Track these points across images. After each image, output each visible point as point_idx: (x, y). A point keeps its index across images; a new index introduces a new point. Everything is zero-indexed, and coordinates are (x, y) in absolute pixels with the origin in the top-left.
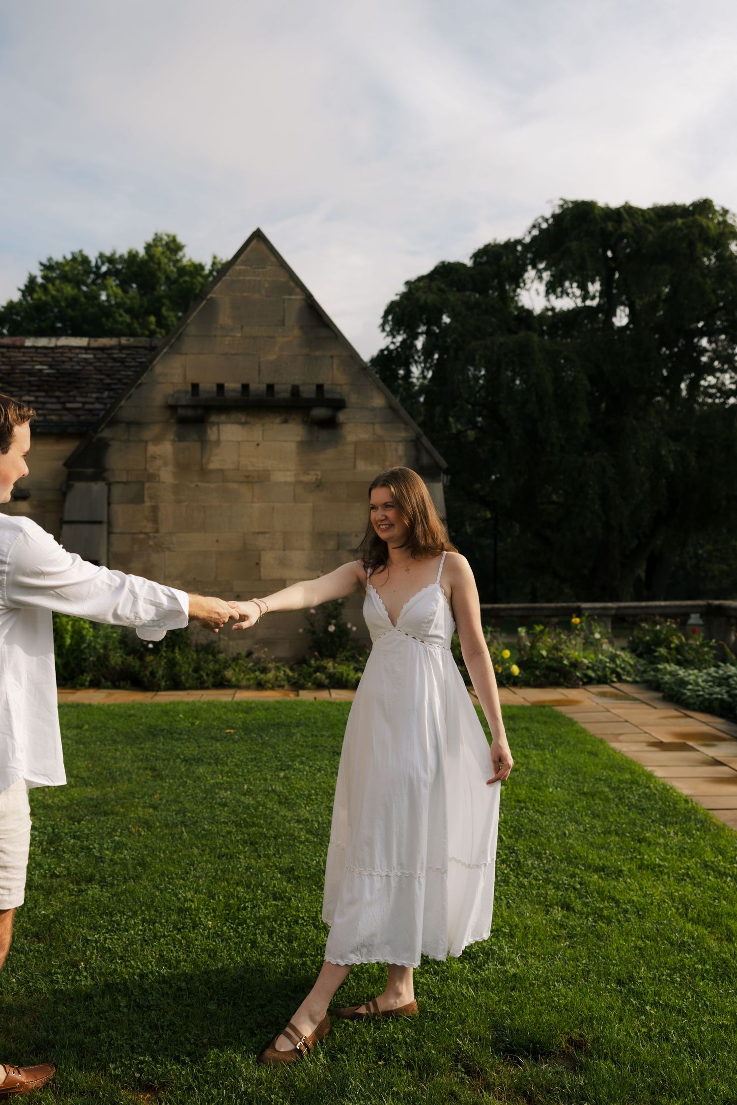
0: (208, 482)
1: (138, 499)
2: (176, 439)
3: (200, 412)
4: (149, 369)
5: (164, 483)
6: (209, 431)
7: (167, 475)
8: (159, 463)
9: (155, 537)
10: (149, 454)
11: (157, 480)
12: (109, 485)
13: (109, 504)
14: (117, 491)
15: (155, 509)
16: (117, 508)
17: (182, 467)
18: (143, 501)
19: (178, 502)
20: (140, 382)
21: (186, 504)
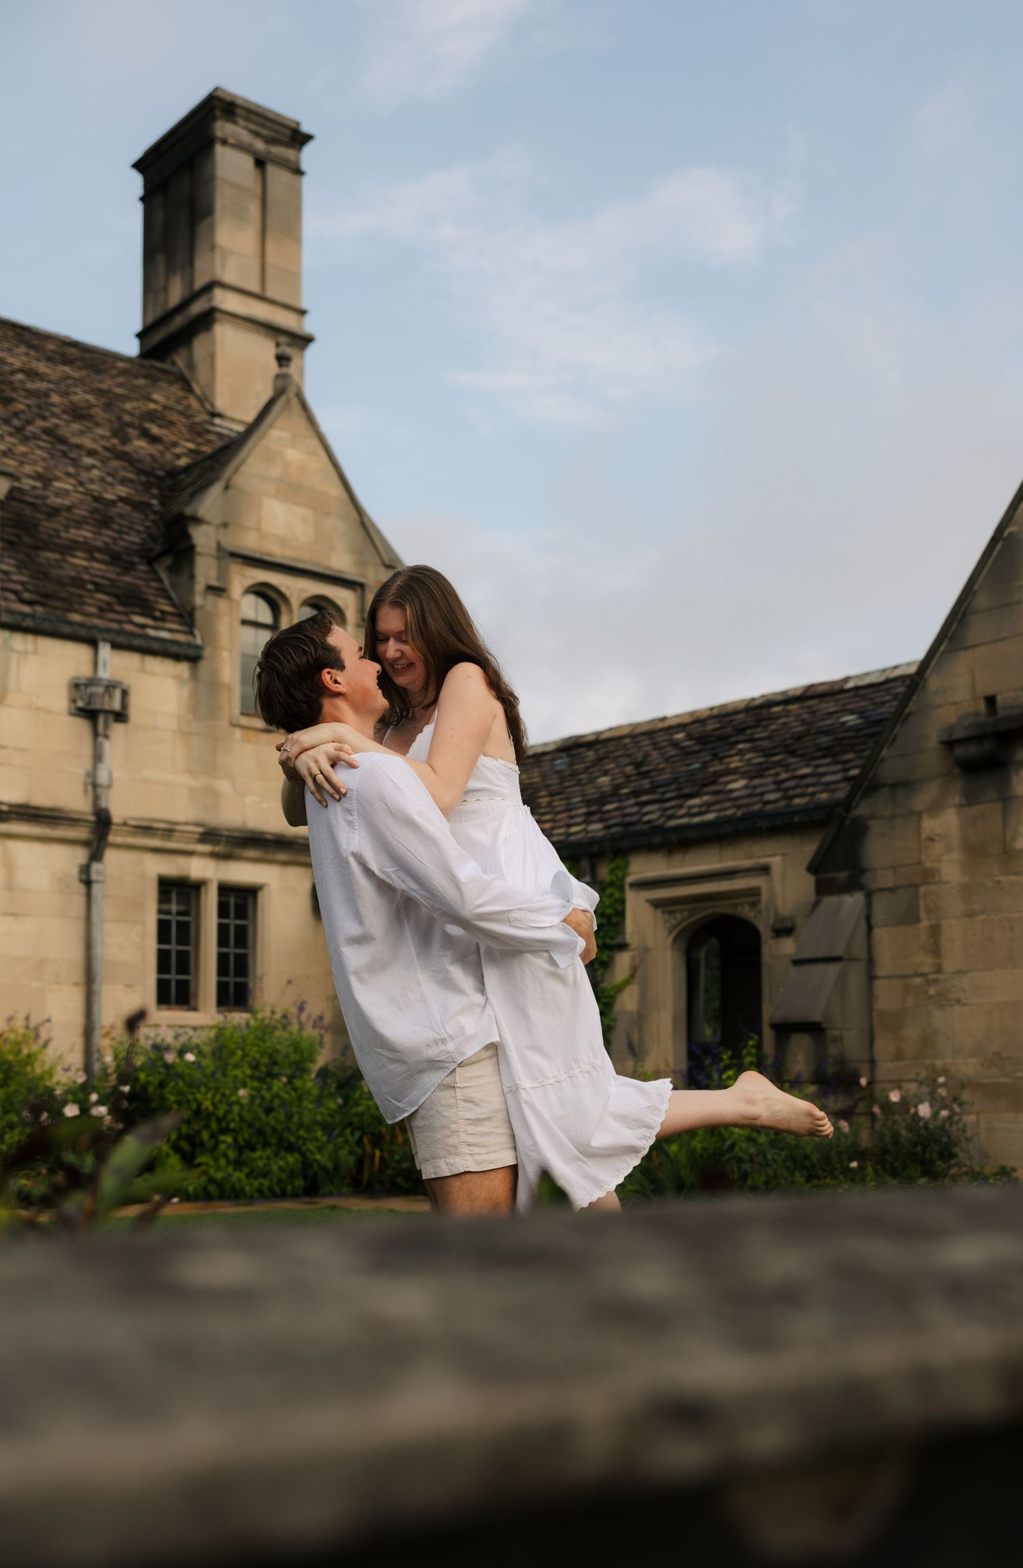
0: (1016, 874)
1: (909, 917)
2: (964, 802)
3: (988, 746)
4: (920, 686)
5: (947, 882)
6: (1015, 780)
7: (951, 870)
8: (938, 848)
9: (936, 981)
10: (924, 835)
11: (937, 878)
12: (869, 896)
13: (870, 928)
14: (881, 906)
15: (935, 931)
16: (880, 934)
17: (974, 852)
18: (917, 920)
19: (971, 915)
20: (907, 711)
21: (982, 917)
